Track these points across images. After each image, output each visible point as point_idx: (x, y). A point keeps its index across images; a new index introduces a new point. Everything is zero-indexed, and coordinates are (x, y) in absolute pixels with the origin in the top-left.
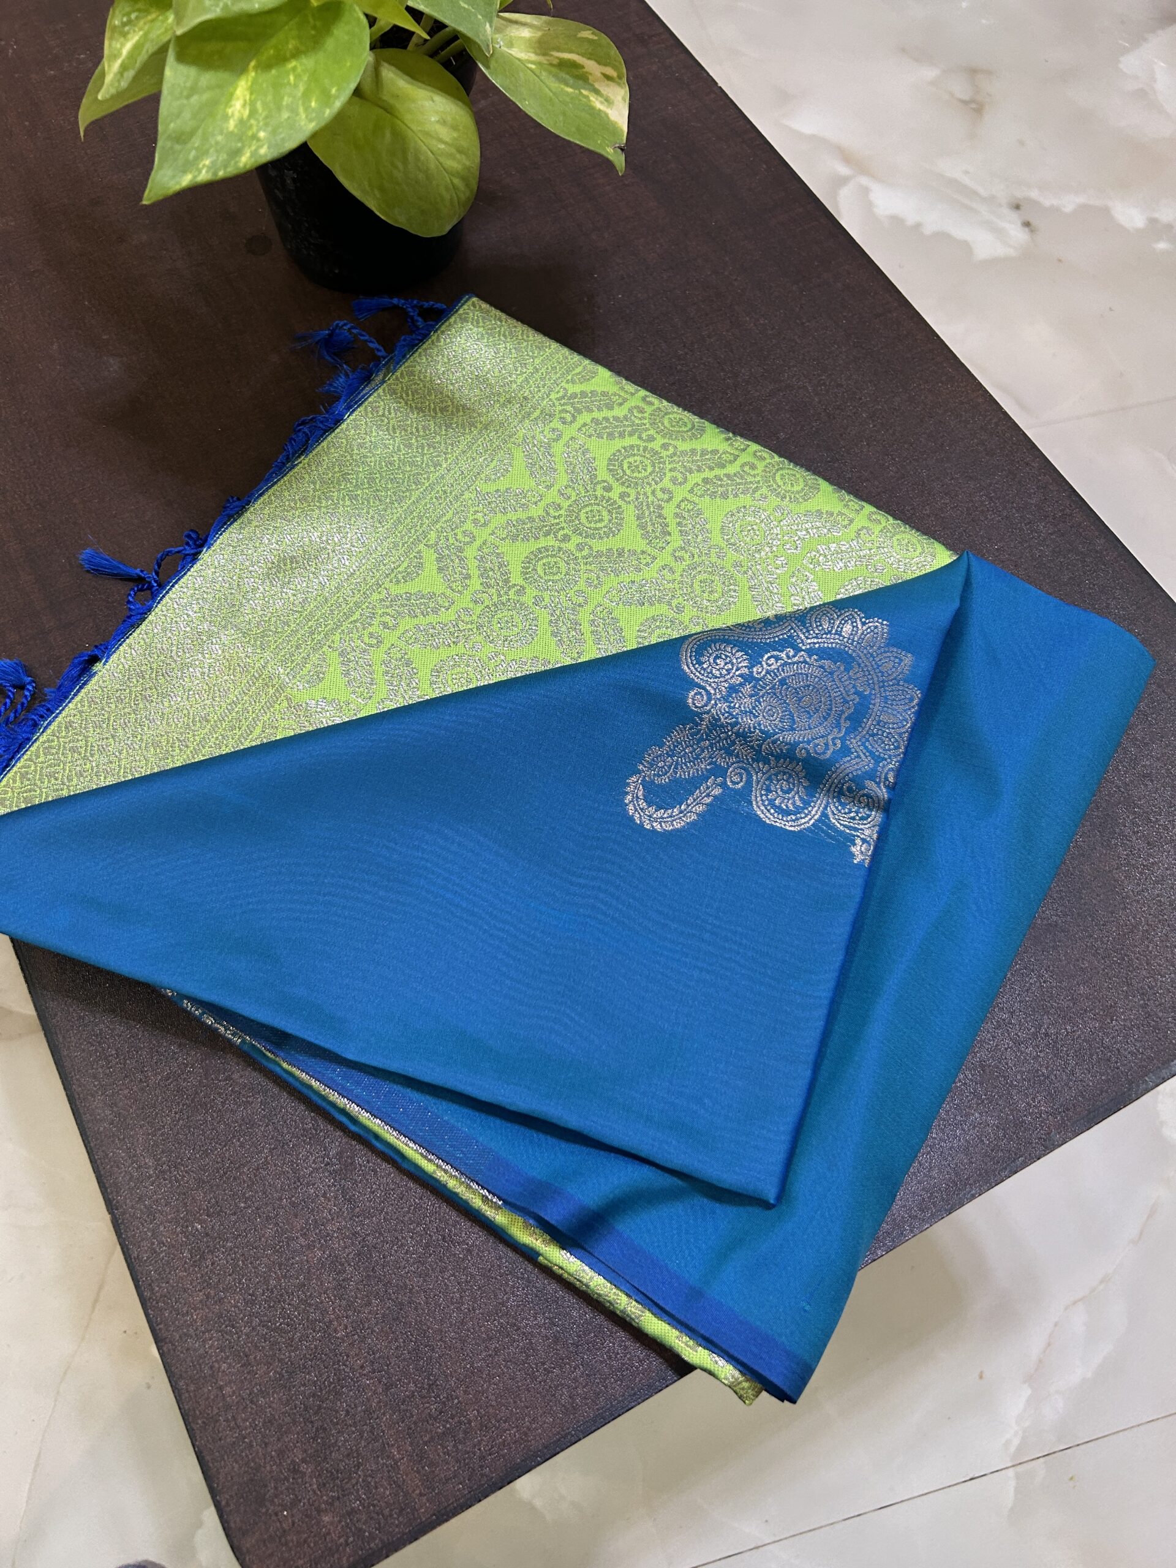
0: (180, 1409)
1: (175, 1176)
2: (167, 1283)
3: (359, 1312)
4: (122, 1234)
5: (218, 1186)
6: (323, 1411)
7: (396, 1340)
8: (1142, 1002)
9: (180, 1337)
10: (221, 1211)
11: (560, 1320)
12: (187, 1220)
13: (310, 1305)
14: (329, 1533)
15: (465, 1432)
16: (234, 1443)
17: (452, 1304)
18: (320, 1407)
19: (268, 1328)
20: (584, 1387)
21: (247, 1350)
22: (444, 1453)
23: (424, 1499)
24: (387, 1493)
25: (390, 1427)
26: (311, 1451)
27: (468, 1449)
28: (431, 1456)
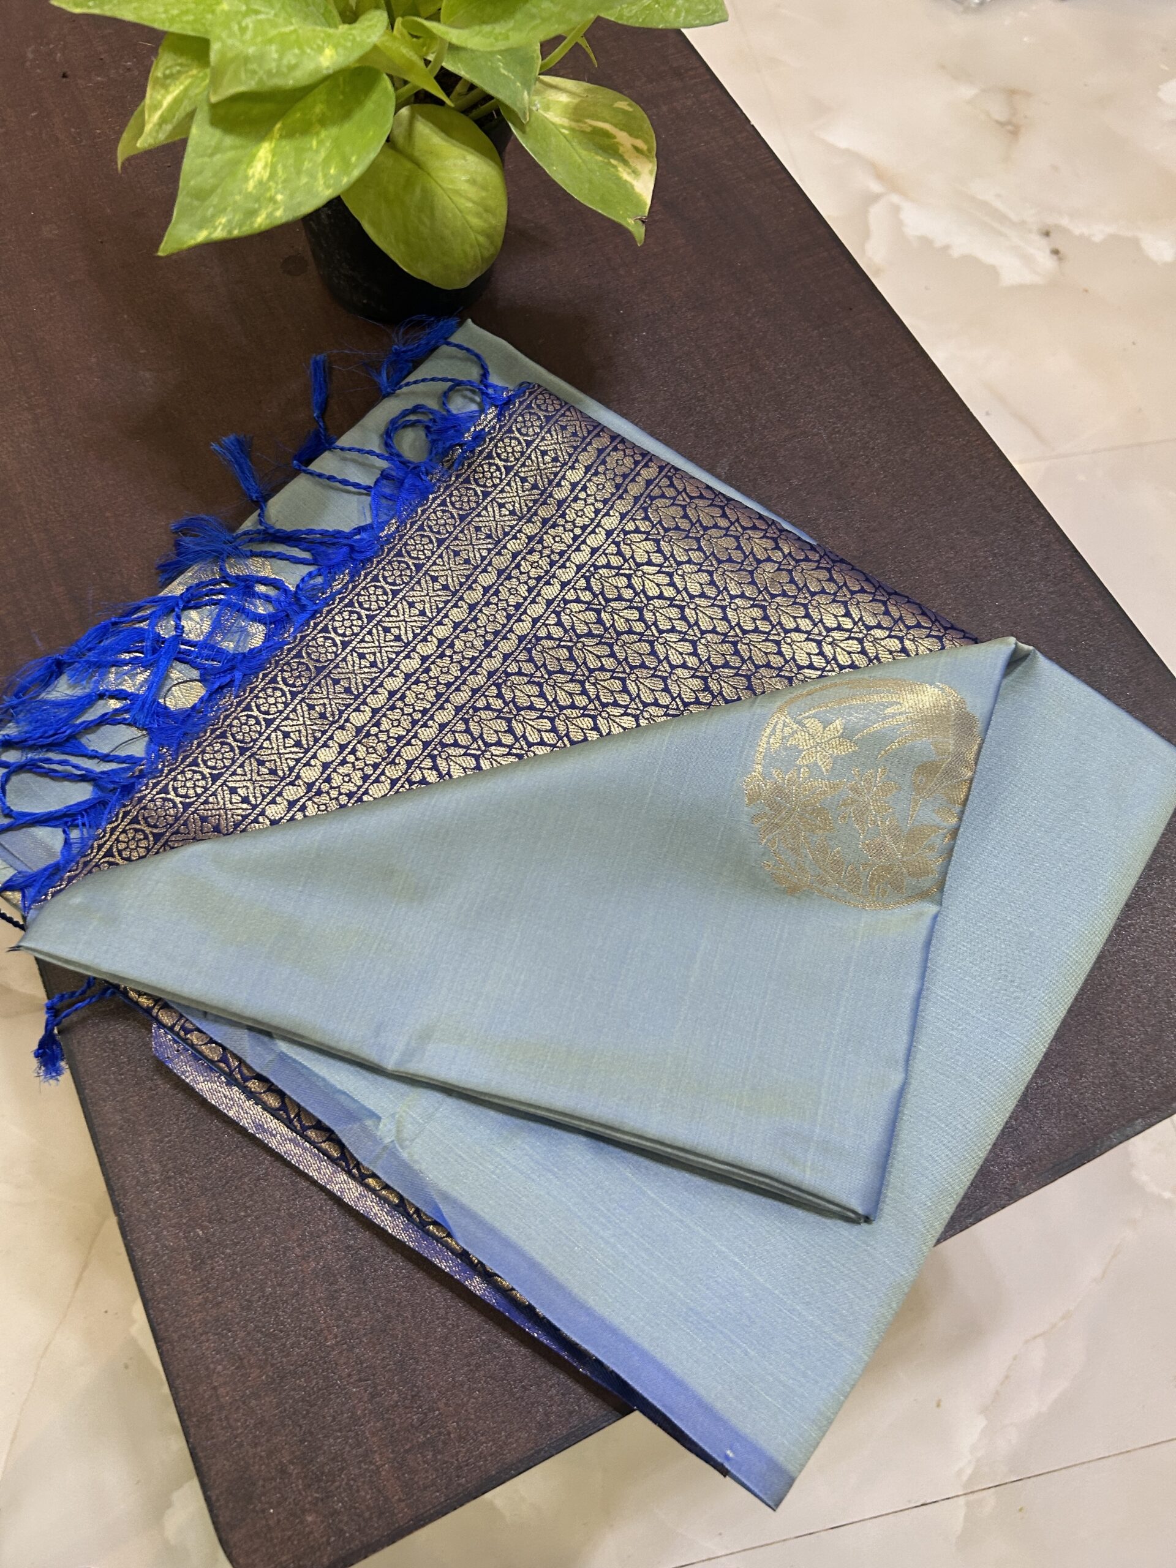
0: (176, 1406)
1: (180, 1182)
2: (169, 1285)
3: (350, 1322)
4: (127, 1235)
5: (220, 1194)
6: (311, 1415)
7: (383, 1352)
8: (1111, 1061)
9: (179, 1339)
12: (189, 1226)
13: (302, 1313)
14: (311, 1533)
15: (445, 1443)
16: (225, 1441)
17: (438, 1319)
18: (308, 1412)
19: (262, 1333)
21: (241, 1353)
22: (424, 1462)
23: (403, 1504)
24: (368, 1497)
25: (373, 1434)
26: (298, 1453)
27: (446, 1459)
28: (411, 1464)
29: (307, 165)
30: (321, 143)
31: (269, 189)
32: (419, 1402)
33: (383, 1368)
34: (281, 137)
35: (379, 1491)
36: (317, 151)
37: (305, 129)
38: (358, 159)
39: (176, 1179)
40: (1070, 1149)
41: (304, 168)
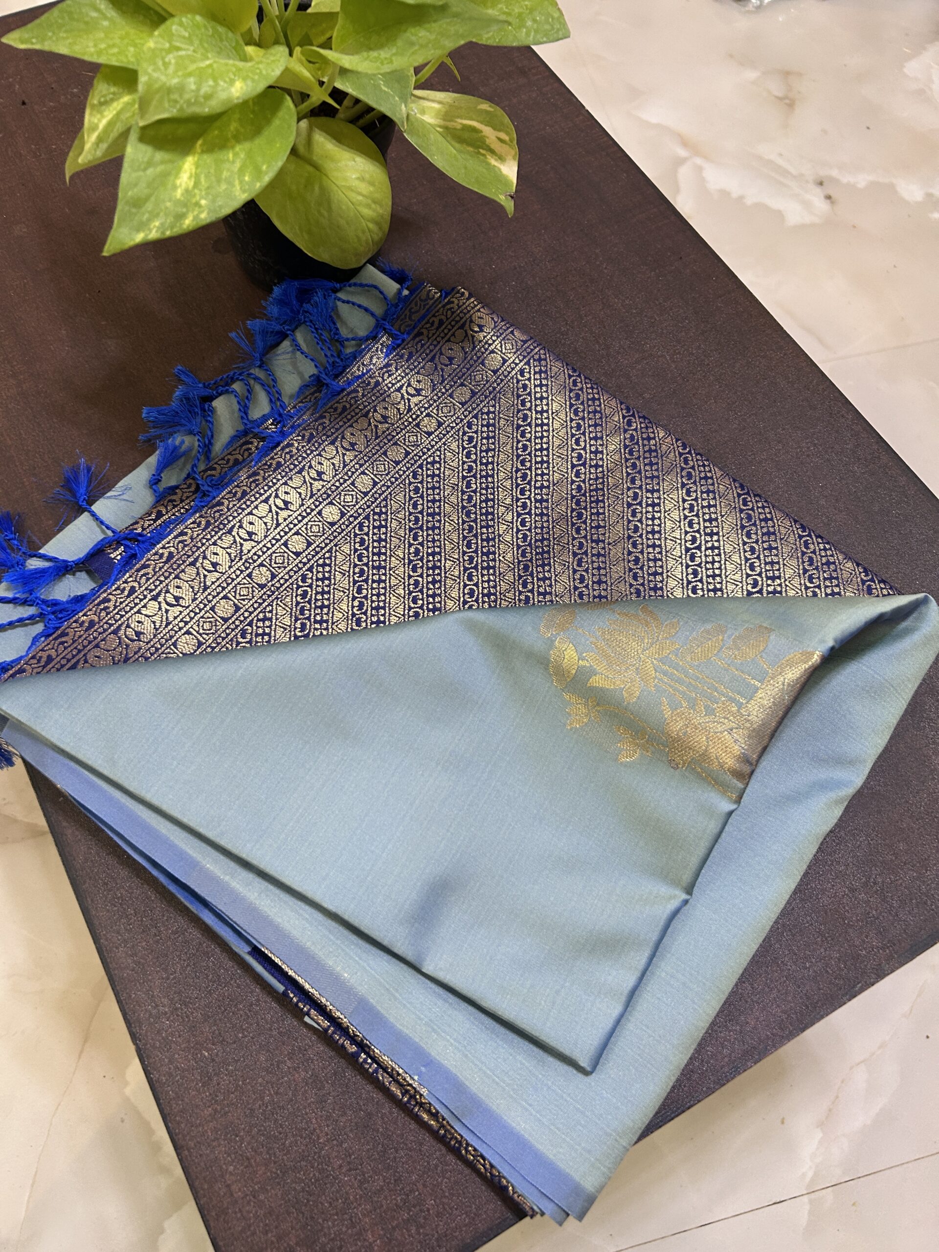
0: (197, 1204)
1: (186, 1012)
2: (183, 1101)
3: (337, 1121)
4: (144, 1061)
5: (220, 1020)
6: (311, 1203)
7: (367, 1144)
9: (195, 1146)
10: (223, 1040)
12: (197, 1049)
13: (297, 1117)
15: (425, 1218)
16: (241, 1230)
18: (308, 1201)
19: (263, 1135)
21: (248, 1154)
22: (409, 1236)
25: (364, 1215)
26: (303, 1236)
27: (428, 1232)
28: (399, 1238)
29: (225, 174)
30: (236, 155)
31: (195, 195)
32: (401, 1185)
33: (369, 1158)
34: (203, 152)
36: (233, 162)
37: (222, 145)
38: (268, 167)
39: (182, 1010)
40: (923, 932)
41: (223, 177)
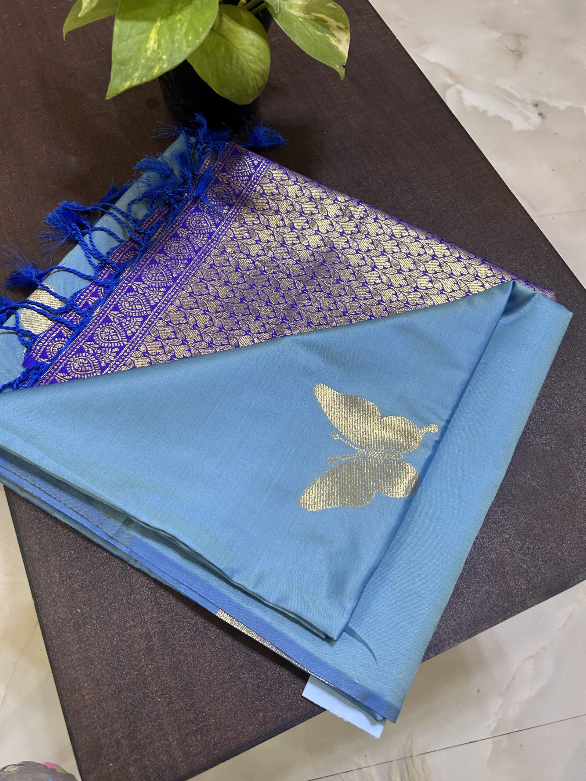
0: (61, 705)
1: (69, 583)
2: (60, 639)
3: (158, 662)
4: (39, 611)
5: (91, 590)
6: (135, 712)
7: (176, 679)
8: (579, 535)
9: (65, 668)
10: (91, 603)
11: (262, 676)
12: (73, 607)
13: (133, 657)
14: (132, 777)
15: (208, 731)
16: (88, 725)
17: (207, 662)
18: (133, 711)
19: (110, 667)
20: (271, 712)
21: (98, 677)
22: (196, 741)
23: (184, 763)
24: (164, 759)
25: (169, 725)
26: (127, 733)
27: (208, 740)
28: (189, 741)
32: (194, 708)
33: (176, 688)
35: (171, 756)
39: (67, 581)
40: (556, 582)
